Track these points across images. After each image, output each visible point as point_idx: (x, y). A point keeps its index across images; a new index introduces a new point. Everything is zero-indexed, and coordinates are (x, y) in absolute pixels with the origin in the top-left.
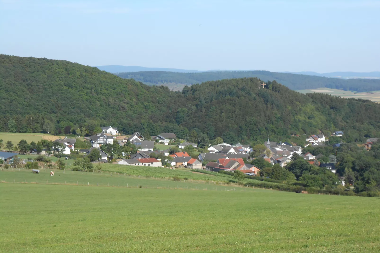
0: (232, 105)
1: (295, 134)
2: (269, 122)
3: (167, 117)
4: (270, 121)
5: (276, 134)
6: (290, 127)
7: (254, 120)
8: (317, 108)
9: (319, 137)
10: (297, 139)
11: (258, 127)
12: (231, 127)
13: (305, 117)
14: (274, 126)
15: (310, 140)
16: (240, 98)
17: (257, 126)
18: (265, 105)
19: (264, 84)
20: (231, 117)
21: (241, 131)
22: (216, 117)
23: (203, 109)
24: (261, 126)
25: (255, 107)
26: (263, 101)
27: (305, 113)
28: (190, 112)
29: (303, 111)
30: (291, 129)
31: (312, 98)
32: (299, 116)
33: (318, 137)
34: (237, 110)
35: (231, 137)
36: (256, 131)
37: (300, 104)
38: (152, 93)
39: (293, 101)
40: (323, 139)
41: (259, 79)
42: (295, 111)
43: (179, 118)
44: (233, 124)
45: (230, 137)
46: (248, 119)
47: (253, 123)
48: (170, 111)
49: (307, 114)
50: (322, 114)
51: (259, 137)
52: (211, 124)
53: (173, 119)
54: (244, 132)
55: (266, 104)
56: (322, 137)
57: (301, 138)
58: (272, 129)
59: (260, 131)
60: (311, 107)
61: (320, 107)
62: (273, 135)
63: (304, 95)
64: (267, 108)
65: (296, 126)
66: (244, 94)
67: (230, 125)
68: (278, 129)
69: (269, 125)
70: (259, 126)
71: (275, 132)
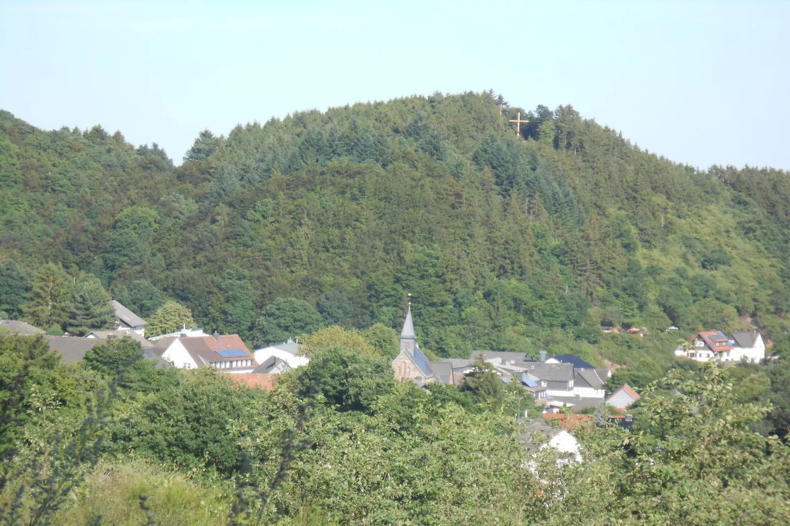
0: (348, 195)
1: (626, 326)
2: (509, 267)
3: (69, 245)
4: (512, 263)
5: (533, 320)
6: (600, 291)
7: (437, 258)
8: (746, 225)
9: (737, 344)
10: (630, 347)
11: (454, 289)
12: (332, 286)
13: (684, 257)
14: (523, 286)
15: (693, 355)
16: (390, 167)
17: (448, 284)
18: (497, 199)
19: (519, 121)
20: (338, 242)
21: (375, 305)
22: (270, 242)
23: (223, 209)
24: (465, 284)
25: (453, 206)
26: (494, 180)
27: (687, 242)
28: (169, 223)
29: (679, 233)
30: (604, 301)
31: (733, 186)
32: (656, 253)
33: (733, 342)
34: (366, 213)
35: (298, 324)
36: (443, 304)
37: (671, 204)
38: (32, 151)
39: (636, 191)
40: (757, 351)
41: (500, 98)
42: (641, 230)
43: (117, 249)
44: (344, 275)
45: (295, 320)
46: (412, 251)
47: (431, 271)
48: (87, 223)
49: (699, 247)
50: (766, 251)
51: (452, 332)
52: (246, 272)
53: (92, 255)
54: (385, 309)
55: (505, 193)
56: (751, 344)
57: (648, 344)
58: (515, 300)
59: (458, 304)
60: (720, 221)
61: (759, 222)
62: (521, 327)
63: (698, 171)
64: (506, 207)
65: (631, 291)
66: (410, 149)
67: (328, 279)
68: (541, 297)
69: (503, 281)
70: (457, 285)
71: (528, 313)
